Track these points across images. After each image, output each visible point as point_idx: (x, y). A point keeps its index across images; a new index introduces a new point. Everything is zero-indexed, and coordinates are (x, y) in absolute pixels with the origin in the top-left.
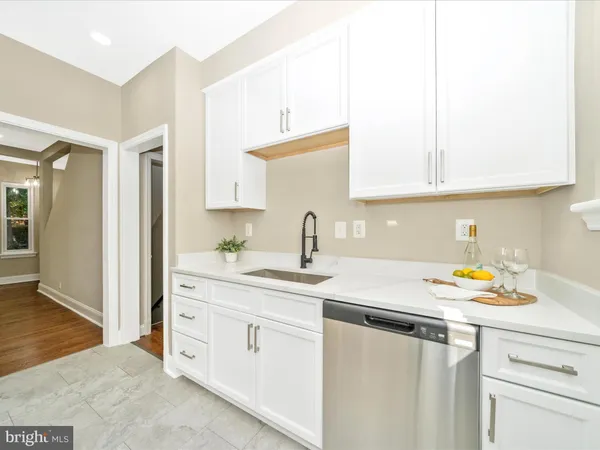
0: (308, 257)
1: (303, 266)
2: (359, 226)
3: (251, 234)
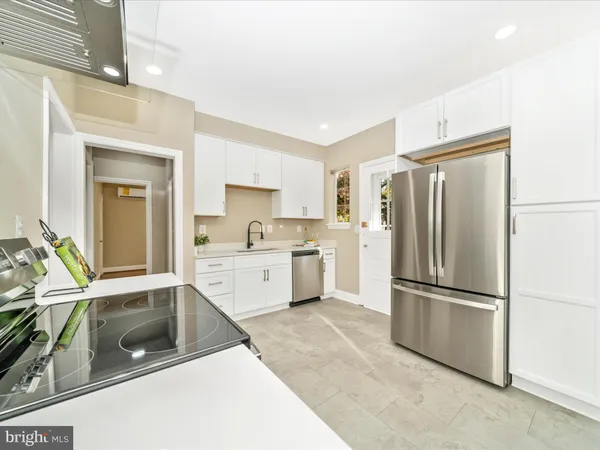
0: (251, 243)
1: (249, 247)
2: (270, 228)
3: (204, 232)
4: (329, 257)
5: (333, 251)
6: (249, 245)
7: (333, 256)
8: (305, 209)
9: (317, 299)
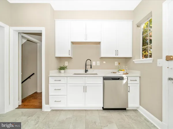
0: (87, 70)
1: (86, 72)
2: (98, 63)
3: (67, 65)
4: (132, 82)
5: (138, 79)
6: (86, 71)
7: (138, 82)
8: (117, 51)
9: (125, 109)
